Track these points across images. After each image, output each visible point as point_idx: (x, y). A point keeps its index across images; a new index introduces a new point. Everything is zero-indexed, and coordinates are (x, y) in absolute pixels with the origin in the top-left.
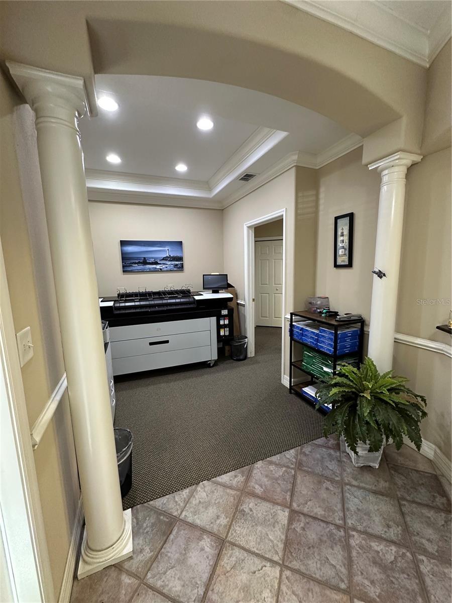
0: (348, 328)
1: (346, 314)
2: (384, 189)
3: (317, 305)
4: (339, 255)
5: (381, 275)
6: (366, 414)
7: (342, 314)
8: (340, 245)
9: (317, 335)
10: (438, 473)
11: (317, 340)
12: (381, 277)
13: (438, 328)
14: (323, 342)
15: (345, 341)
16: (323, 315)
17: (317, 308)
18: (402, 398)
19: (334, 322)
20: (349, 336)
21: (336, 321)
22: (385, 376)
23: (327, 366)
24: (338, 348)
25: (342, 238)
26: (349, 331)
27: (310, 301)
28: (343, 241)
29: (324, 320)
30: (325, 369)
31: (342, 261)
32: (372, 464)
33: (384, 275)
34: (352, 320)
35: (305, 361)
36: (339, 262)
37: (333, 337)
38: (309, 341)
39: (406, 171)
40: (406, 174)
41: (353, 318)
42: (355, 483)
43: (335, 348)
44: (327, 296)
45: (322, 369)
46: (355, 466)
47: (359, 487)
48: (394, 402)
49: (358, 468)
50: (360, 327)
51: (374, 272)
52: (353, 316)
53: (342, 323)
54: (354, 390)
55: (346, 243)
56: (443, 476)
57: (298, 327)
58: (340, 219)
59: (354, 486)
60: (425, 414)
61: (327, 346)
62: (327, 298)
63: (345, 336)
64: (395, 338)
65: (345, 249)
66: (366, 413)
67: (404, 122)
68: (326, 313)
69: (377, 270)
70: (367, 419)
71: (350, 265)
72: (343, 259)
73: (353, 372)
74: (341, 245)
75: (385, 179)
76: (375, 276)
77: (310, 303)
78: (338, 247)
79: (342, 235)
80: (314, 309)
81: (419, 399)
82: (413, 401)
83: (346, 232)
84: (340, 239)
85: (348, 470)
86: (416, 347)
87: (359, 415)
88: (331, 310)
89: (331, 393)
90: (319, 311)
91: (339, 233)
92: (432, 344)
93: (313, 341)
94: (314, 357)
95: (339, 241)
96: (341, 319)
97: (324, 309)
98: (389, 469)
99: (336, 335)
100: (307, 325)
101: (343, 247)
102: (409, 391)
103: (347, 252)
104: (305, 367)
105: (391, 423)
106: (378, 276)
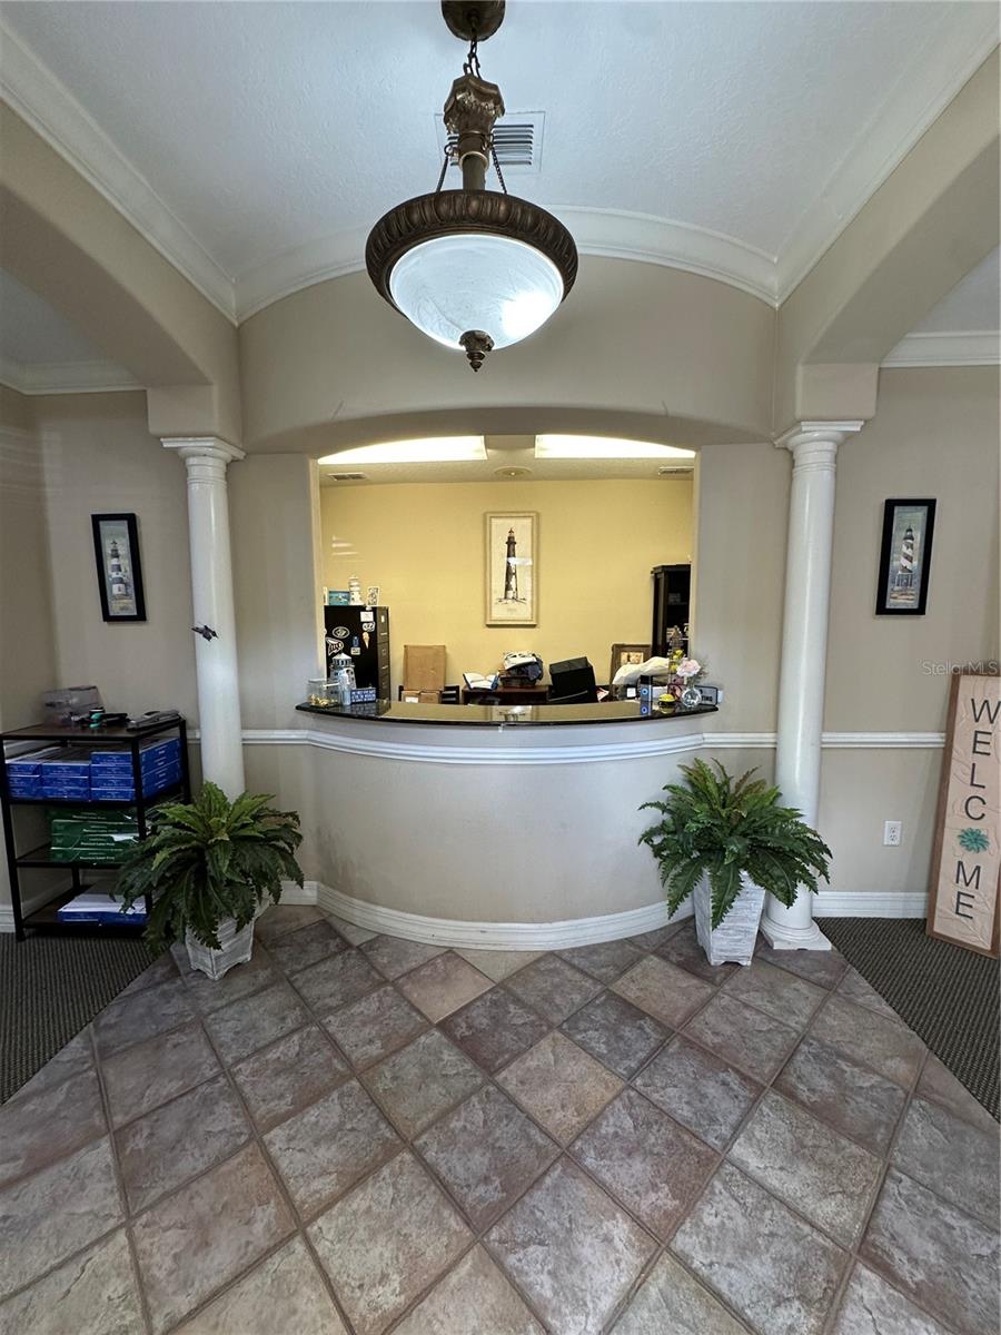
0: (157, 741)
1: (148, 714)
2: (194, 488)
3: (68, 705)
4: (114, 596)
5: (208, 633)
6: (224, 870)
7: (136, 715)
8: (111, 574)
9: (87, 771)
10: (326, 915)
11: (90, 783)
12: (209, 638)
13: (298, 708)
14: (106, 781)
15: (156, 766)
16: (92, 726)
17: (72, 714)
18: (270, 824)
19: (124, 734)
20: (163, 755)
21: (129, 730)
22: (238, 802)
23: (120, 830)
24: (144, 783)
25: (115, 561)
26: (159, 745)
27: (49, 701)
28: (119, 568)
29: (96, 735)
30: (118, 838)
31: (122, 609)
32: (240, 959)
33: (214, 634)
34: (161, 724)
35: (59, 841)
36: (115, 610)
37: (129, 765)
38: (65, 792)
39: (225, 468)
40: (226, 474)
41: (163, 719)
42: (219, 1004)
43: (137, 784)
44: (93, 685)
45: (112, 840)
46: (214, 981)
47: (230, 1004)
48: (261, 833)
49: (220, 979)
50: (178, 735)
51: (197, 630)
52: (164, 715)
53: (142, 733)
54: (194, 843)
55: (126, 571)
56: (331, 915)
57: (23, 768)
58: (106, 522)
59: (222, 1008)
60: (300, 837)
61: (114, 787)
62: (94, 687)
63: (153, 755)
64: (244, 740)
65: (126, 584)
66: (224, 865)
67: (215, 391)
68: (98, 720)
69: (202, 627)
70: (228, 876)
71: (141, 616)
72: (123, 604)
73: (188, 812)
74: (114, 575)
75: (194, 472)
76: (199, 637)
77: (51, 705)
78: (108, 580)
79: (116, 555)
80: (61, 717)
81: (290, 819)
82: (284, 822)
83: (124, 549)
84: (110, 562)
85: (205, 994)
86: (273, 745)
87: (212, 878)
88: (107, 713)
89: (156, 863)
90: (76, 718)
91: (107, 549)
92: (293, 735)
93: (77, 788)
94: (84, 823)
95: (109, 567)
96: (141, 726)
97: (93, 713)
98: (266, 949)
99: (136, 758)
100: (51, 757)
101: (121, 581)
102: (276, 814)
103: (131, 590)
104: (60, 856)
105: (263, 863)
106: (204, 636)
